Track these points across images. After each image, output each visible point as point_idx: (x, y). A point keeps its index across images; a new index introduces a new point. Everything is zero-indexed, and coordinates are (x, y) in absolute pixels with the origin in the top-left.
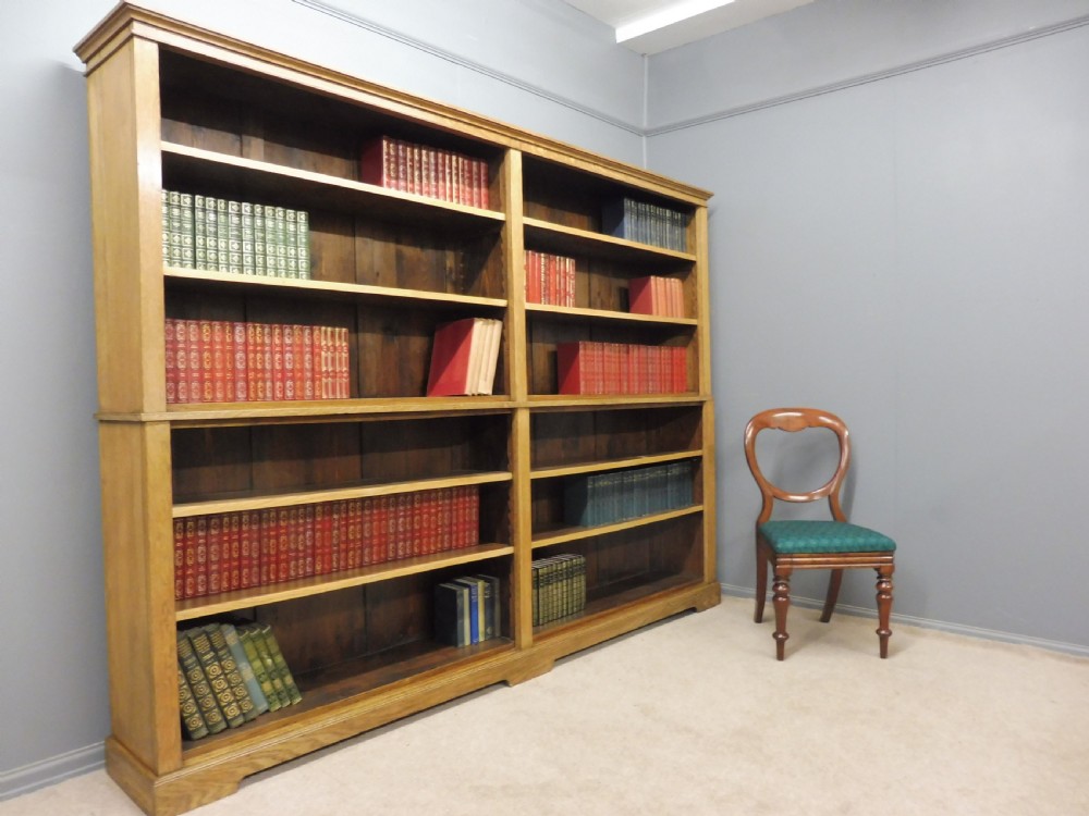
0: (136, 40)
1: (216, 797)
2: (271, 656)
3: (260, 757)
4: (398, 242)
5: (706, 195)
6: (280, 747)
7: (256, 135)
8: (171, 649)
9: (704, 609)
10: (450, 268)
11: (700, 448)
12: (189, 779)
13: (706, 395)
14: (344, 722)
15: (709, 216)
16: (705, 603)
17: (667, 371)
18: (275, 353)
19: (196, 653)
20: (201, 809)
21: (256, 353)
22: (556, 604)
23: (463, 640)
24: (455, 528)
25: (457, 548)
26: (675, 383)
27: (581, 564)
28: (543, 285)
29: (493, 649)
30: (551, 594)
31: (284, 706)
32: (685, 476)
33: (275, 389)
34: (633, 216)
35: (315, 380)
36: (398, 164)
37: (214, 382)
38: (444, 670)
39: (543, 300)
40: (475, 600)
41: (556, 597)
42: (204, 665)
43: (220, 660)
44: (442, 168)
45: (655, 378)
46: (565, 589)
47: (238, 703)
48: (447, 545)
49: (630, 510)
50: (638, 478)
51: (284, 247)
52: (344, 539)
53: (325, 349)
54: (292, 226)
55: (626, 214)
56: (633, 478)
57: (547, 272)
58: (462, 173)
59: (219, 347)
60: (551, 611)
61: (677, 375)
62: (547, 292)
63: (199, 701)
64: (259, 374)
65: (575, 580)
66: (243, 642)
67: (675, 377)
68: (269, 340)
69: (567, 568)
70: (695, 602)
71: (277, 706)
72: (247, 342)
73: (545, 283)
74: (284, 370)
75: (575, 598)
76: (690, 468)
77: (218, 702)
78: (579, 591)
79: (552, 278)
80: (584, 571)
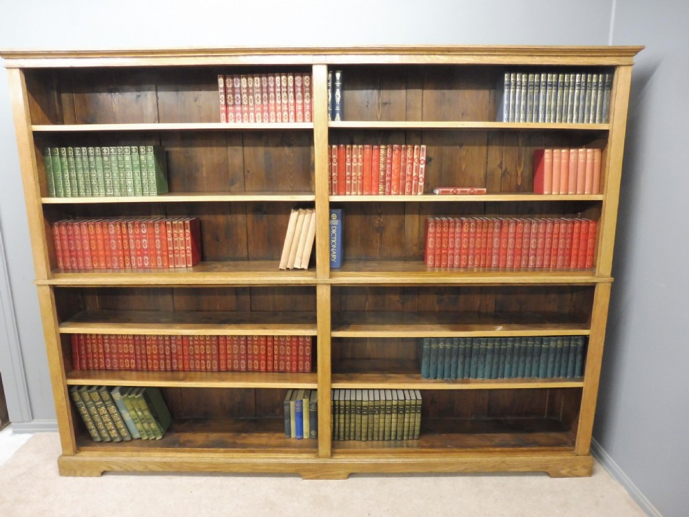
2: (140, 410)
3: (114, 465)
4: (266, 145)
8: (62, 399)
9: (562, 476)
13: (600, 276)
14: (165, 463)
17: (561, 246)
18: (135, 239)
19: (92, 400)
20: (81, 478)
21: (122, 240)
22: (381, 429)
23: (290, 434)
24: (288, 358)
25: (291, 371)
26: (574, 258)
27: (416, 405)
28: (382, 173)
29: (301, 448)
30: (376, 421)
31: (150, 439)
32: (571, 350)
33: (136, 261)
34: (518, 90)
35: (162, 256)
36: (234, 94)
37: (98, 257)
38: (253, 452)
39: (381, 187)
40: (299, 410)
41: (382, 425)
42: (97, 407)
43: (106, 407)
44: (272, 90)
45: (540, 252)
46: (394, 420)
47: (118, 431)
48: (282, 368)
49: (480, 372)
50: (494, 346)
51: (137, 172)
52: (197, 352)
53: (169, 235)
54: (143, 157)
55: (506, 90)
56: (487, 345)
57: (389, 161)
58: (292, 90)
59: (99, 237)
60: (376, 434)
61: (578, 249)
62: (387, 179)
63: (95, 423)
64: (126, 253)
65: (407, 415)
66: (124, 399)
67: (574, 252)
68: (131, 231)
69: (398, 405)
70: (547, 468)
71: (145, 438)
72: (116, 233)
73: (385, 171)
74: (142, 250)
75: (406, 429)
76: (580, 343)
77: (106, 428)
78: (412, 424)
79: (393, 165)
80: (419, 411)
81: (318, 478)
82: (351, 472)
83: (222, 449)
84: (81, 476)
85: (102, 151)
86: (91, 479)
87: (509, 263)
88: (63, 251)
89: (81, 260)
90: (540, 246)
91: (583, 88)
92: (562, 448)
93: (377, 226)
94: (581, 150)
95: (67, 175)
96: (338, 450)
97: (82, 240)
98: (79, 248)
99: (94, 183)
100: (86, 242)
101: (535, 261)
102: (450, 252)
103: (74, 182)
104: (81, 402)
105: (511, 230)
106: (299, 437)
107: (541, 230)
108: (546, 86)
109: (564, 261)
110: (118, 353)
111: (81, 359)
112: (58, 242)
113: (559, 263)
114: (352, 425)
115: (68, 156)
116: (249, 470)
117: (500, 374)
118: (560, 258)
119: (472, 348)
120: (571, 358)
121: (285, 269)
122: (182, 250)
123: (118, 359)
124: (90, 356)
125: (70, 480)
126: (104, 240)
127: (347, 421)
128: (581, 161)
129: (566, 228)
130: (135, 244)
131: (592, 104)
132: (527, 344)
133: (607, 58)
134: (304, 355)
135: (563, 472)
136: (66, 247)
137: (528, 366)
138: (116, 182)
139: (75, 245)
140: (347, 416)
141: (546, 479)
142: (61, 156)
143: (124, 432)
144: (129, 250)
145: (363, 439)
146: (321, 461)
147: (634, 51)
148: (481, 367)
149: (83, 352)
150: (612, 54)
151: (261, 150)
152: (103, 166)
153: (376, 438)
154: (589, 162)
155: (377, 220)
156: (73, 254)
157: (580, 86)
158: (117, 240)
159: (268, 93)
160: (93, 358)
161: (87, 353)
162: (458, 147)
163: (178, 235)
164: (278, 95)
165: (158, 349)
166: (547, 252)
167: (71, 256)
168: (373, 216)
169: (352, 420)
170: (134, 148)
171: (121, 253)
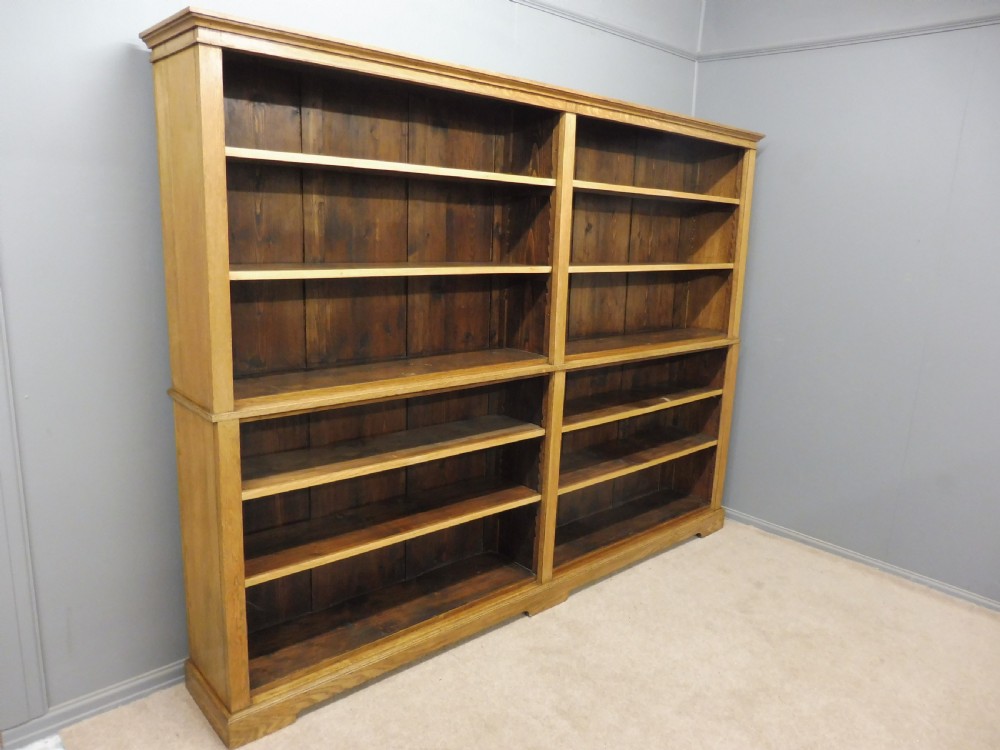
0: (201, 47)
1: (279, 728)
3: (316, 694)
4: (449, 200)
5: (755, 138)
6: (332, 684)
7: (314, 106)
8: (241, 614)
9: (708, 534)
10: (498, 223)
11: (721, 387)
12: (256, 715)
13: (733, 338)
14: (385, 660)
15: (757, 155)
16: (709, 529)
20: (266, 738)
29: (518, 582)
38: (475, 605)
70: (698, 530)
81: (543, 609)
83: (442, 616)
84: (266, 734)
141: (700, 541)
151: (443, 207)
162: (611, 214)
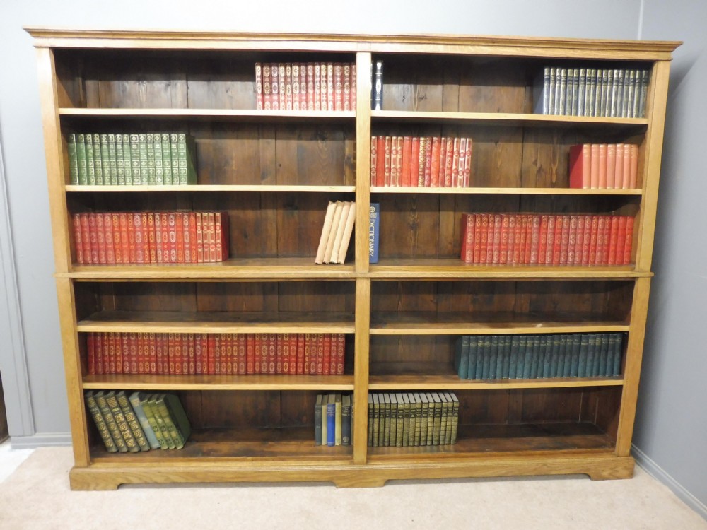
2: (161, 417)
4: (298, 138)
9: (603, 479)
11: (629, 323)
12: (90, 474)
13: (640, 271)
14: (189, 473)
17: (599, 242)
18: (162, 232)
19: (109, 406)
20: (94, 492)
21: (149, 232)
22: (417, 434)
23: (321, 441)
24: (320, 360)
25: (323, 374)
26: (611, 254)
27: (453, 407)
28: (421, 166)
29: (333, 455)
30: (412, 425)
31: (171, 448)
32: (610, 348)
33: (163, 255)
34: (557, 85)
35: (191, 249)
36: (271, 83)
37: (122, 251)
38: (283, 460)
39: (420, 180)
40: (331, 415)
41: (417, 429)
42: (113, 414)
43: (124, 414)
44: (311, 79)
45: (578, 248)
46: (430, 424)
47: (136, 439)
48: (313, 371)
49: (519, 372)
50: (533, 344)
51: (167, 161)
52: (224, 354)
53: (199, 228)
54: (174, 146)
55: (546, 85)
56: (526, 343)
57: (428, 154)
58: (331, 79)
59: (124, 229)
60: (411, 439)
61: (616, 245)
62: (427, 171)
63: (111, 432)
64: (151, 246)
65: (443, 419)
66: (143, 405)
67: (612, 248)
68: (158, 224)
69: (434, 408)
70: (588, 470)
71: (165, 447)
72: (142, 225)
73: (424, 163)
74: (169, 243)
75: (442, 433)
76: (618, 340)
77: (122, 436)
78: (448, 428)
79: (433, 158)
80: (456, 414)
82: (387, 478)
84: (95, 489)
85: (130, 139)
86: (106, 493)
87: (548, 259)
88: (83, 243)
89: (103, 253)
90: (578, 242)
91: (621, 84)
92: (602, 449)
93: (411, 223)
94: (618, 146)
95: (92, 163)
96: (373, 456)
97: (105, 232)
98: (101, 241)
99: (121, 172)
100: (109, 234)
101: (573, 257)
102: (489, 247)
103: (99, 171)
104: (96, 409)
105: (550, 225)
106: (330, 443)
107: (580, 226)
108: (585, 81)
109: (602, 257)
110: (137, 355)
111: (96, 363)
112: (79, 235)
113: (598, 260)
114: (387, 430)
115: (94, 143)
116: (280, 480)
117: (539, 373)
118: (598, 254)
119: (511, 346)
120: (610, 356)
121: (321, 263)
122: (212, 243)
123: (138, 362)
124: (106, 359)
125: (82, 494)
126: (128, 232)
127: (382, 426)
128: (619, 156)
129: (604, 224)
130: (162, 237)
131: (630, 99)
132: (566, 342)
133: (647, 53)
134: (337, 357)
135: (605, 474)
136: (87, 240)
137: (567, 364)
138: (144, 171)
139: (97, 237)
140: (382, 420)
141: (587, 482)
142: (86, 143)
143: (142, 441)
144: (156, 243)
145: (398, 444)
146: (356, 468)
147: (672, 47)
148: (520, 366)
149: (100, 355)
150: (652, 49)
151: (294, 144)
152: (131, 154)
153: (411, 444)
154: (626, 157)
155: (411, 217)
156: (95, 247)
157: (617, 81)
158: (143, 232)
159: (307, 82)
160: (110, 361)
161: (103, 356)
162: (493, 144)
163: (208, 228)
164: (318, 84)
165: (182, 351)
166: (585, 248)
167: (92, 250)
168: (408, 213)
169: (387, 425)
170: (165, 136)
171: (146, 246)
